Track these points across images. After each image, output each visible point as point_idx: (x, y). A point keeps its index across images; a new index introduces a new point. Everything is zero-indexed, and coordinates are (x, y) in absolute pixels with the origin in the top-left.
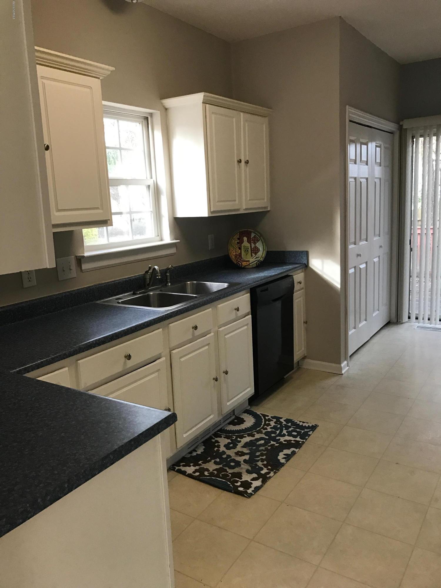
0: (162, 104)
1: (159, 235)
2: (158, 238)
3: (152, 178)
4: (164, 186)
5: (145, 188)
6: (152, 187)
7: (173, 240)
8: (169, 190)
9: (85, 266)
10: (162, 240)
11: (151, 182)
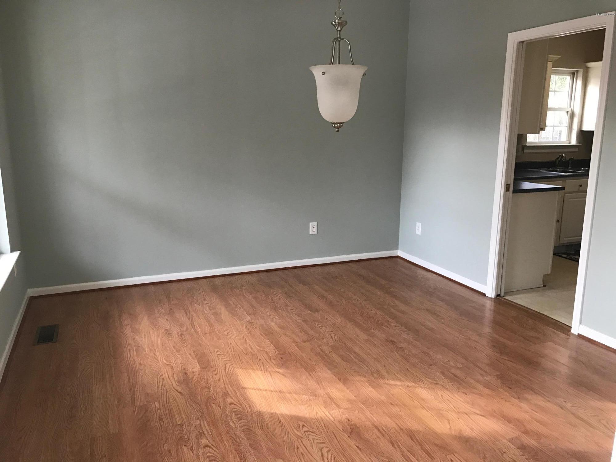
0: (585, 65)
1: (569, 140)
2: (568, 142)
3: (570, 107)
4: (577, 111)
5: (565, 113)
6: (569, 113)
7: (577, 143)
8: (580, 114)
9: (526, 151)
10: (570, 143)
11: (569, 110)
